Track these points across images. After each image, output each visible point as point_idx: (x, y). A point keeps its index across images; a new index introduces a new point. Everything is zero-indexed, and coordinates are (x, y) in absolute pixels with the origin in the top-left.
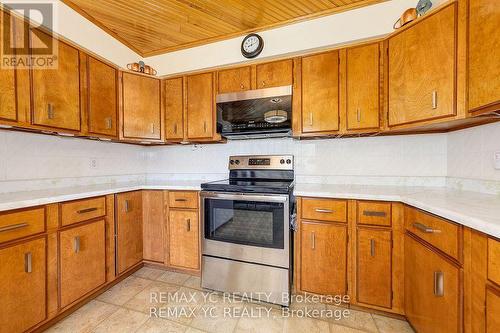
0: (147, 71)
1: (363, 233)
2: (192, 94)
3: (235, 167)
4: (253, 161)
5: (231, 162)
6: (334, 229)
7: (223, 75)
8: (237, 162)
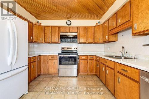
0: (40, 24)
1: (90, 61)
2: (53, 31)
3: (63, 49)
4: (68, 48)
5: (62, 48)
6: (85, 61)
7: (61, 28)
8: (64, 49)
